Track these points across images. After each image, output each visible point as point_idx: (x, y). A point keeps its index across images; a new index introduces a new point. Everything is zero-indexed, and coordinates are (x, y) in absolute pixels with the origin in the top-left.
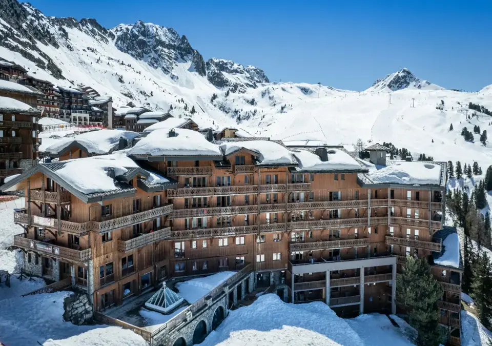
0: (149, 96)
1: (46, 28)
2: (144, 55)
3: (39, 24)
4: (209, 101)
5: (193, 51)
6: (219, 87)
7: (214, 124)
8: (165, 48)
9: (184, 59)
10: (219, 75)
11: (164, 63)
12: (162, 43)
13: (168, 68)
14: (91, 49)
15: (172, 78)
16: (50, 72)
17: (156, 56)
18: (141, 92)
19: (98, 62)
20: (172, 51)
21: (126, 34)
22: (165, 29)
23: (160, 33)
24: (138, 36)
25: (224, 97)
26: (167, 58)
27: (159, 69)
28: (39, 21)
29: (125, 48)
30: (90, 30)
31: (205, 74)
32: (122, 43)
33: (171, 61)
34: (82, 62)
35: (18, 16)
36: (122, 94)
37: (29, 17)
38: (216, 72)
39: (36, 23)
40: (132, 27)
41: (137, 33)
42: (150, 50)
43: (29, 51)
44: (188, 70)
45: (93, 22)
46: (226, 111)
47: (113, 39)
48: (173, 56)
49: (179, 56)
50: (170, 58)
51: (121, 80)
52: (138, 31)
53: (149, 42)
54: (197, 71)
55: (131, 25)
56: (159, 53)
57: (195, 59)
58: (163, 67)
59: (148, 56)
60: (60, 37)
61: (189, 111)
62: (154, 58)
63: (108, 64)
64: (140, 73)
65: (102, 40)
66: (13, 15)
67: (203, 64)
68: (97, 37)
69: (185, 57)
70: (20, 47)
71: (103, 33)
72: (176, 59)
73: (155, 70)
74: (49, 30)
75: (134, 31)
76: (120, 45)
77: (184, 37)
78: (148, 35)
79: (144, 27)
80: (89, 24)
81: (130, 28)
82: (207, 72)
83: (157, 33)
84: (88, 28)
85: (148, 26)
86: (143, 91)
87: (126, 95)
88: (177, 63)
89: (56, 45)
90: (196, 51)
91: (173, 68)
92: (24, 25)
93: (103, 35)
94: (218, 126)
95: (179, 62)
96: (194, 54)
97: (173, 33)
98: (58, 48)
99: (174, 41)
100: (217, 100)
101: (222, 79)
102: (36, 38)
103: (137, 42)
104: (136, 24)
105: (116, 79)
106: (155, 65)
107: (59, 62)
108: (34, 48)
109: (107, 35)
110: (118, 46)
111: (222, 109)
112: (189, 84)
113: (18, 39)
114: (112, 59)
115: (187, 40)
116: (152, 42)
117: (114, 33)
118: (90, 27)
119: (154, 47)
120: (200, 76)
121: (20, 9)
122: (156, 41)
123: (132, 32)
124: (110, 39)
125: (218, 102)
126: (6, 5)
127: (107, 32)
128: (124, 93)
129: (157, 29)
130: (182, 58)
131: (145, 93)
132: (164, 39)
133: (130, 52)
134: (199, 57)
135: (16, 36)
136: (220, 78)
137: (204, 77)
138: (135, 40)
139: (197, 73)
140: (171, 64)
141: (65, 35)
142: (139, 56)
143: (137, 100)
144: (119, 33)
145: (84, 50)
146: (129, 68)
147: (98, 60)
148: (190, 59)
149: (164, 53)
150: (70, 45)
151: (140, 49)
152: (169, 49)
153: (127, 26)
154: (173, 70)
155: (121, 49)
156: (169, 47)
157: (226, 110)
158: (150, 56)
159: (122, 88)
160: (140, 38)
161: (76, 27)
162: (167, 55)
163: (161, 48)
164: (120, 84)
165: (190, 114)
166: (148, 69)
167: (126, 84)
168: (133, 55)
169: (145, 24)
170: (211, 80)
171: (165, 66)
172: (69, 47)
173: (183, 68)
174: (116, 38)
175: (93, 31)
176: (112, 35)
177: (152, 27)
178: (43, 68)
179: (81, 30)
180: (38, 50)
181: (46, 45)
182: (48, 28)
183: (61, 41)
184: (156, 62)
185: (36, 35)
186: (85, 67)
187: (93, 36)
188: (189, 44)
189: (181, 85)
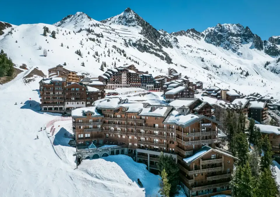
0: (218, 68)
1: (168, 40)
2: (221, 43)
3: (165, 38)
4: (263, 67)
5: (254, 35)
6: (274, 56)
7: (262, 82)
8: (234, 37)
9: (247, 41)
10: (274, 48)
11: (233, 46)
12: (232, 34)
13: (236, 49)
14: (188, 46)
15: (238, 54)
16: (166, 61)
17: (228, 43)
18: (214, 66)
19: (191, 52)
20: (239, 38)
21: (210, 33)
22: (235, 25)
23: (231, 28)
24: (218, 33)
25: (275, 63)
26: (235, 43)
27: (230, 50)
28: (165, 37)
29: (210, 41)
30: (191, 35)
31: (262, 49)
32: (208, 38)
33: (238, 44)
34: (183, 54)
35: (156, 37)
36: (203, 68)
37: (161, 36)
38: (272, 46)
39: (164, 38)
40: (214, 28)
41: (217, 31)
42: (225, 40)
43: (158, 53)
44: (250, 48)
45: (193, 30)
46: (276, 73)
47: (203, 37)
48: (240, 41)
49: (244, 40)
50: (237, 42)
51: (203, 61)
52: (218, 30)
53: (224, 35)
54: (256, 48)
55: (214, 27)
56: (230, 40)
57: (255, 40)
58: (233, 49)
59: (223, 43)
60: (174, 42)
61: (244, 75)
62: (227, 44)
63: (197, 52)
64: (215, 55)
65: (197, 39)
66: (154, 37)
67: (261, 43)
68: (195, 38)
69: (248, 40)
70: (155, 51)
71: (198, 35)
72: (241, 43)
73: (227, 51)
74: (169, 40)
75: (215, 30)
76: (207, 40)
77: (247, 28)
78: (223, 31)
79: (221, 26)
80: (191, 32)
81: (213, 29)
82: (264, 47)
83: (229, 29)
84: (190, 34)
85: (224, 26)
86: (215, 65)
87: (205, 68)
88: (242, 45)
89: (171, 47)
90: (256, 35)
91: (239, 48)
92: (158, 41)
93: (198, 36)
94: (266, 84)
95: (243, 44)
96: (254, 37)
97: (240, 27)
98: (172, 48)
99: (240, 31)
100: (269, 65)
101: (276, 50)
102: (163, 45)
103: (217, 36)
104: (216, 26)
105: (200, 60)
106: (228, 48)
107: (172, 55)
108: (161, 50)
109: (200, 35)
110: (206, 41)
111: (273, 71)
112: (250, 57)
113: (154, 48)
114: (200, 49)
115: (249, 29)
116: (225, 35)
117: (204, 34)
118: (191, 33)
119: (227, 37)
120: (259, 51)
121: (157, 33)
122: (229, 33)
123: (214, 31)
124: (202, 38)
125: (271, 67)
126: (152, 34)
127: (200, 34)
128: (204, 67)
129: (229, 26)
130: (246, 41)
131: (216, 66)
132: (233, 31)
133: (213, 43)
134: (259, 38)
135: (153, 47)
136: (275, 50)
137: (262, 51)
138: (216, 35)
139: (256, 49)
140: (238, 46)
141: (176, 41)
142: (218, 44)
143: (211, 70)
144: (207, 33)
145: (185, 47)
146: (209, 52)
147: (191, 51)
148: (251, 41)
149: (233, 40)
150: (178, 45)
151: (219, 40)
152: (237, 37)
153: (211, 29)
154: (239, 50)
155: (208, 42)
156: (237, 35)
157: (277, 71)
158: (224, 43)
159: (203, 65)
160: (219, 33)
161: (184, 34)
162: (235, 41)
163: (231, 37)
164: (202, 62)
165: (245, 77)
166: (223, 51)
167: (205, 62)
168: (214, 44)
169: (222, 25)
170: (267, 52)
171: (234, 48)
172: (178, 47)
173: (246, 48)
174: (205, 36)
175: (193, 35)
176: (203, 35)
177: (227, 26)
178: (163, 59)
179: (186, 36)
180: (162, 51)
181: (167, 47)
182: (169, 39)
183: (174, 45)
184: (228, 46)
185: (163, 44)
186: (184, 55)
187: (193, 38)
188: (251, 31)
189: (244, 58)
